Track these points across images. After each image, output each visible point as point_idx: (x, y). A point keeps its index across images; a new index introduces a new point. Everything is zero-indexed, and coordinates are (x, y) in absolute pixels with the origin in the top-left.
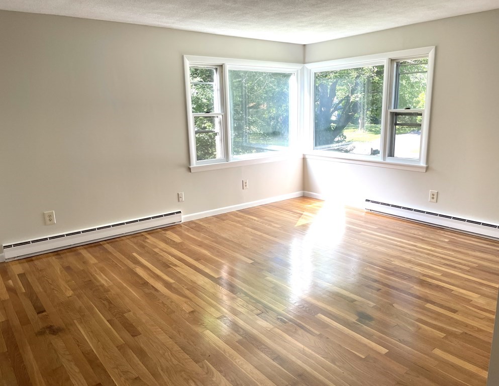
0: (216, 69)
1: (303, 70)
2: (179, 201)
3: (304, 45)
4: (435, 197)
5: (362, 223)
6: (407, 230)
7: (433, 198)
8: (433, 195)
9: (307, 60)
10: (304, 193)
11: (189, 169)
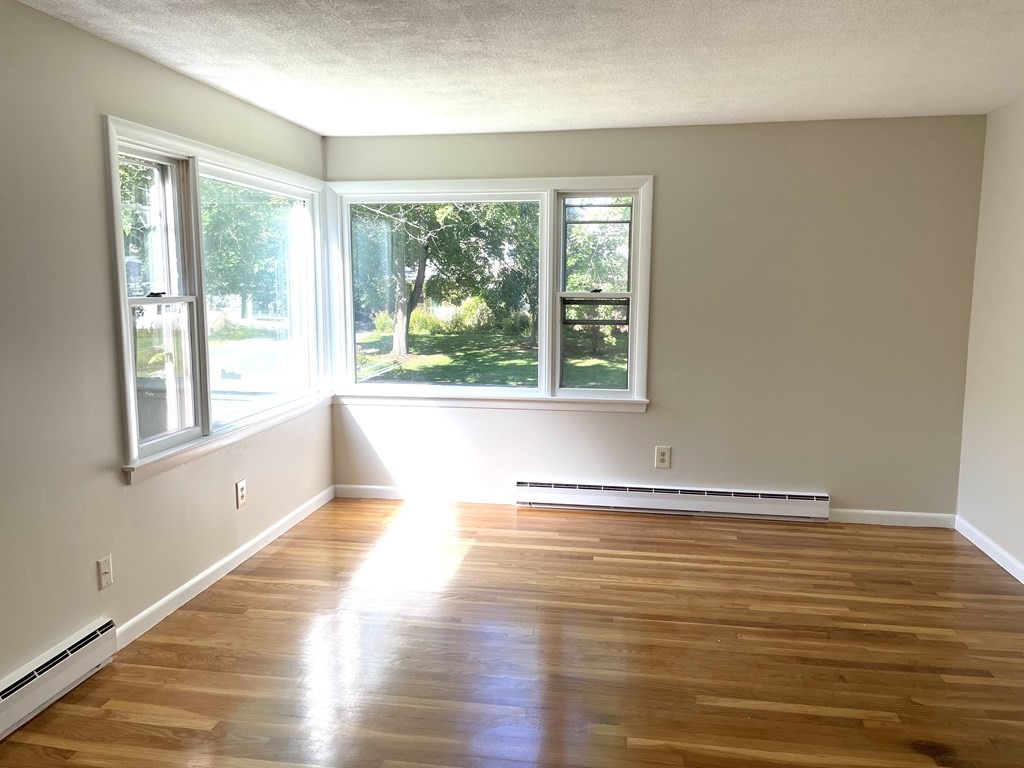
0: (163, 169)
1: (323, 194)
2: (100, 587)
3: (324, 138)
4: (667, 459)
5: (556, 536)
6: (647, 531)
7: (663, 461)
8: (663, 454)
9: (331, 173)
10: (335, 491)
11: (126, 476)
